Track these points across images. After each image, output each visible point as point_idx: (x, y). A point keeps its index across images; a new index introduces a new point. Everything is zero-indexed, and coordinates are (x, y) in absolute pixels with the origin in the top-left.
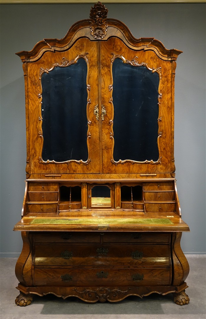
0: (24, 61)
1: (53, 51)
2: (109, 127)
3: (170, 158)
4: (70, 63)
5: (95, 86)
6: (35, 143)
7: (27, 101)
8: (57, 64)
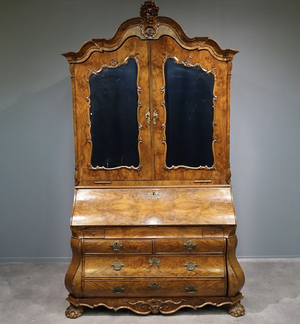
0: (70, 62)
1: (102, 51)
2: (162, 132)
3: (225, 164)
4: (120, 64)
5: (146, 88)
6: (84, 149)
7: (74, 104)
8: (106, 65)
